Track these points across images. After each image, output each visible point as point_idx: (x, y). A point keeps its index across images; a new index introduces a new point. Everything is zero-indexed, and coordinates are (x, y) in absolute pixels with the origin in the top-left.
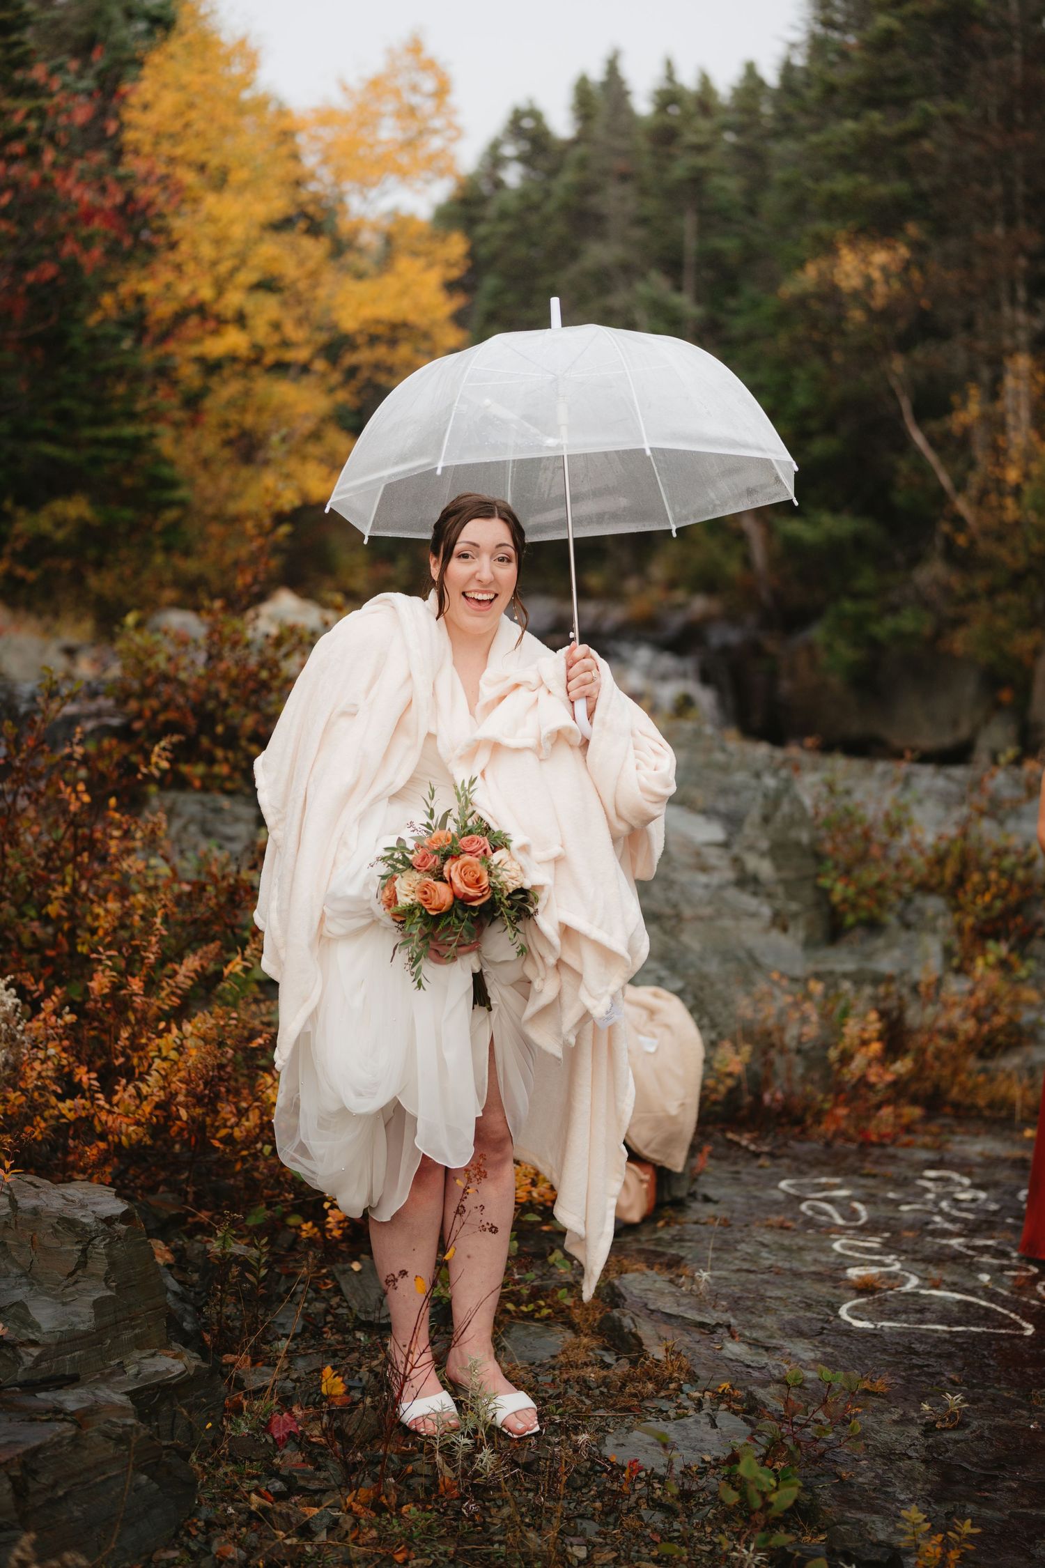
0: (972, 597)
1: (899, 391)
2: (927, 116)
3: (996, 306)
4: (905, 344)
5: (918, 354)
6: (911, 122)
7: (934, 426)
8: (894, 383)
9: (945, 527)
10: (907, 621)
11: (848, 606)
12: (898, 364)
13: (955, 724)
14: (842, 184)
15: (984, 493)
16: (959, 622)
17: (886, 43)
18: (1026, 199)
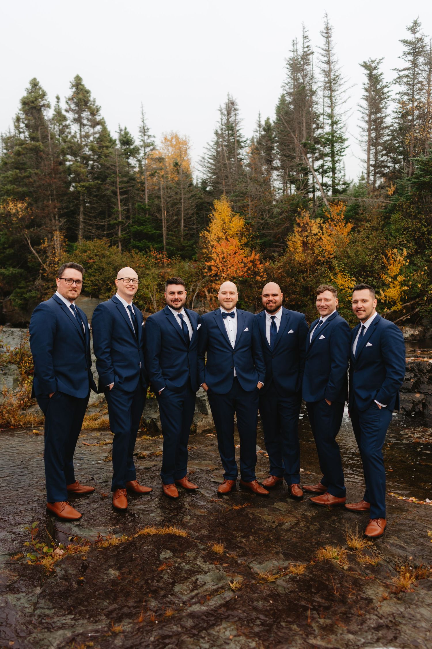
0: (49, 288)
1: (27, 239)
2: (30, 173)
3: (51, 220)
4: (28, 227)
5: (32, 230)
6: (26, 174)
7: (36, 247)
8: (26, 236)
9: (41, 271)
10: (33, 294)
11: (18, 290)
12: (26, 231)
14: (9, 187)
15: (50, 264)
17: (18, 154)
18: (56, 195)
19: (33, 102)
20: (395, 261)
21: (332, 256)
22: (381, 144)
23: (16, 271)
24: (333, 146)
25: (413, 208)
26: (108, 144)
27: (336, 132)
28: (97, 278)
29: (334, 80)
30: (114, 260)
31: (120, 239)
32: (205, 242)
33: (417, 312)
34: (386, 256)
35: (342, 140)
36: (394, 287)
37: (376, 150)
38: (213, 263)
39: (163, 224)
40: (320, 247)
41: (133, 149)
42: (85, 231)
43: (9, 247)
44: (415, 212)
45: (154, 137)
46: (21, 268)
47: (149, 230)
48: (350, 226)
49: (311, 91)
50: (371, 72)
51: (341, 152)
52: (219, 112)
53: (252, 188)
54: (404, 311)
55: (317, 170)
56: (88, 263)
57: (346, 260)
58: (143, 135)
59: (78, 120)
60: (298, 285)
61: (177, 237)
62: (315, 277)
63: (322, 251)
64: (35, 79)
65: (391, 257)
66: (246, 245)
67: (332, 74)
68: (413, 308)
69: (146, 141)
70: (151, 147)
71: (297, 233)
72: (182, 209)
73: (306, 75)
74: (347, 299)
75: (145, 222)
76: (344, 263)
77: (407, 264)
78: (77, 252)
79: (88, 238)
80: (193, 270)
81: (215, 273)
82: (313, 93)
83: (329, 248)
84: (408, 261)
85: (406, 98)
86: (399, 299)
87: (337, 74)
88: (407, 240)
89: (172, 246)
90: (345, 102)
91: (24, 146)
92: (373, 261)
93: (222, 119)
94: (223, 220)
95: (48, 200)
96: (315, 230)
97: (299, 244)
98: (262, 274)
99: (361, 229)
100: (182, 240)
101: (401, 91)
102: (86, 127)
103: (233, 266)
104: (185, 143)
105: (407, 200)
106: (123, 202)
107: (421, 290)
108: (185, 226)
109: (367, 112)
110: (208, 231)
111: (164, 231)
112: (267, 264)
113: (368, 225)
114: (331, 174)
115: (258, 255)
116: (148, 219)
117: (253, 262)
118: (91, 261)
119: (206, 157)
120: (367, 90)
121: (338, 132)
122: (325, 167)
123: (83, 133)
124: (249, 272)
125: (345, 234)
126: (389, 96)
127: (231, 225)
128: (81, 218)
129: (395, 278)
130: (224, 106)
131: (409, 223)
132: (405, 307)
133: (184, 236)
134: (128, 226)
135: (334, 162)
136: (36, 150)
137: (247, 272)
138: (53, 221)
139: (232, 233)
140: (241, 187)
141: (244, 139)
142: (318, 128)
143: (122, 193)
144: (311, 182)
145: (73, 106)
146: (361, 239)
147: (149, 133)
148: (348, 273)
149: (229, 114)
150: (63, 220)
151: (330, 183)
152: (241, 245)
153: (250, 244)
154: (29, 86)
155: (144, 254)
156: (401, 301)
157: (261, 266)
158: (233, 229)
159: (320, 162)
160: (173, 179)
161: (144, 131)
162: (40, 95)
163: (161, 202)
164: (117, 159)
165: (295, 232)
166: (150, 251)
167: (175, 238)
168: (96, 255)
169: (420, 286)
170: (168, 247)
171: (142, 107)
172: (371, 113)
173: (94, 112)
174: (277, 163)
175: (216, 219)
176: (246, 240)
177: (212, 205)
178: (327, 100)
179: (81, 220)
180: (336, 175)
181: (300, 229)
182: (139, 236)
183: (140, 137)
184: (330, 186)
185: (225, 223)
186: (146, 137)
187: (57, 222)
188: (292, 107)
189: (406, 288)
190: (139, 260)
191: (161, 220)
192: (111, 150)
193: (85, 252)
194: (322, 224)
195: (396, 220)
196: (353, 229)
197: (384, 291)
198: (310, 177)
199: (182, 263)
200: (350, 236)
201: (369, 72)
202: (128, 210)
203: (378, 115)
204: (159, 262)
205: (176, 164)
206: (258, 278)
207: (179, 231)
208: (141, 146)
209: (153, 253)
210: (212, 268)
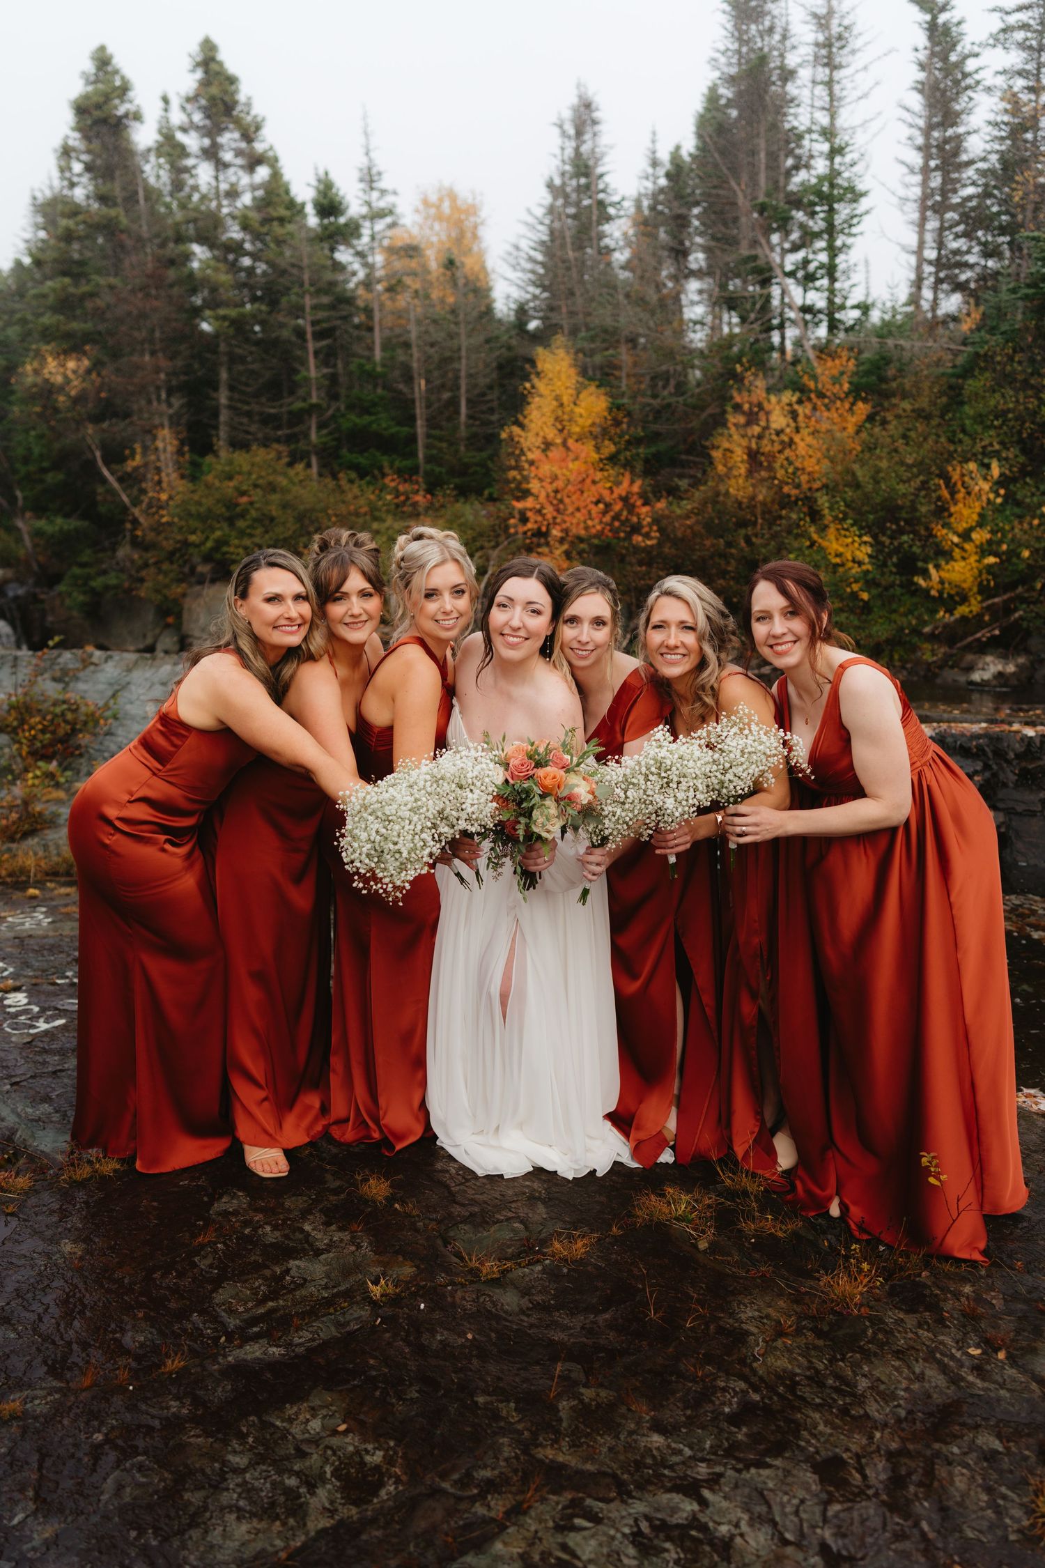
0: (146, 565)
1: (93, 447)
2: (98, 285)
3: (150, 402)
4: (97, 419)
5: (105, 425)
6: (89, 288)
7: (114, 466)
8: (89, 441)
10: (112, 580)
11: (76, 570)
12: (90, 429)
13: (145, 636)
14: (47, 319)
15: (150, 506)
16: (142, 580)
17: (68, 237)
18: (162, 340)
19: (98, 106)
20: (969, 493)
21: (817, 485)
22: (953, 208)
23: (73, 524)
24: (831, 211)
25: (1020, 363)
26: (282, 212)
27: (839, 174)
28: (257, 540)
29: (840, 37)
30: (296, 498)
31: (315, 446)
32: (513, 453)
33: (1016, 621)
34: (947, 479)
35: (855, 195)
36: (964, 558)
37: (942, 221)
38: (529, 503)
39: (418, 411)
40: (791, 463)
41: (346, 225)
42: (233, 428)
43: (56, 467)
44: (1024, 371)
45: (395, 193)
46: (84, 516)
47: (384, 425)
48: (862, 409)
49: (782, 68)
50: (934, 18)
51: (850, 226)
52: (557, 131)
53: (629, 319)
54: (987, 618)
55: (791, 274)
56: (237, 505)
57: (850, 493)
58: (368, 189)
59: (211, 153)
60: (732, 555)
61: (451, 444)
62: (774, 536)
63: (794, 473)
64: (102, 49)
65: (959, 484)
66: (613, 459)
67: (835, 22)
68: (1007, 609)
69: (374, 205)
70: (389, 220)
71: (733, 430)
72: (463, 374)
73: (771, 30)
74: (849, 590)
75: (374, 404)
76: (844, 500)
77: (999, 500)
78: (210, 478)
79: (238, 444)
80: (485, 522)
81: (535, 526)
82: (788, 75)
83: (810, 465)
84: (1002, 492)
85: (1020, 83)
86: (975, 589)
87: (846, 22)
88: (1002, 443)
89: (440, 465)
90: (864, 96)
91: (80, 218)
92: (917, 496)
93: (563, 149)
94: (558, 398)
95: (142, 353)
96: (779, 420)
97: (739, 455)
98: (646, 529)
99: (889, 417)
100: (462, 448)
101: (1008, 66)
102: (231, 170)
103: (578, 509)
104: (472, 210)
105: (1007, 341)
106: (321, 356)
107: (1029, 566)
108: (470, 417)
109: (921, 123)
110: (522, 426)
111: (420, 428)
112: (661, 505)
113: (906, 405)
114: (825, 282)
115: (638, 483)
116: (382, 398)
117: (625, 499)
118: (244, 500)
119: (524, 244)
120: (922, 67)
121: (846, 175)
122: (812, 267)
123: (224, 187)
124: (617, 524)
125: (851, 429)
126: (978, 82)
127: (577, 410)
128: (223, 397)
129: (966, 536)
130: (567, 114)
131: (1008, 399)
132: (988, 608)
133: (468, 439)
134: (333, 416)
135: (833, 251)
136: (108, 227)
137: (611, 524)
138: (155, 404)
139: (577, 429)
140: (603, 317)
141: (616, 199)
142: (797, 167)
143: (318, 336)
144: (776, 302)
145: (198, 117)
146: (889, 440)
147: (382, 184)
148: (852, 525)
149: (579, 133)
150: (177, 402)
151: (821, 304)
152: (601, 460)
153: (622, 457)
154: (89, 67)
155: (369, 483)
156: (980, 592)
157: (645, 510)
158: (581, 421)
159: (801, 255)
160: (442, 301)
161: (370, 179)
162: (115, 89)
163: (411, 355)
164: (306, 249)
165: (730, 425)
166: (384, 475)
167: (444, 445)
168: (256, 486)
169: (1026, 554)
170: (429, 467)
171: (365, 117)
172: (930, 127)
173: (249, 133)
174: (697, 259)
175: (541, 396)
176: (613, 448)
177: (532, 362)
178: (821, 91)
179: (223, 401)
180: (837, 285)
181: (742, 419)
182: (361, 439)
183: (361, 194)
184: (820, 311)
185: (562, 405)
186: (375, 194)
187: (164, 407)
188: (734, 113)
189: (991, 560)
190: (356, 497)
191: (413, 401)
192: (290, 227)
193: (230, 478)
194: (796, 407)
195: (976, 394)
196: (870, 418)
197: (937, 567)
198: (776, 291)
199: (458, 506)
200: (864, 435)
201: (928, 17)
202: (333, 379)
203: (950, 132)
204: (404, 503)
205: (450, 264)
206: (638, 539)
207: (456, 428)
208: (364, 217)
209: (390, 481)
210: (529, 514)
